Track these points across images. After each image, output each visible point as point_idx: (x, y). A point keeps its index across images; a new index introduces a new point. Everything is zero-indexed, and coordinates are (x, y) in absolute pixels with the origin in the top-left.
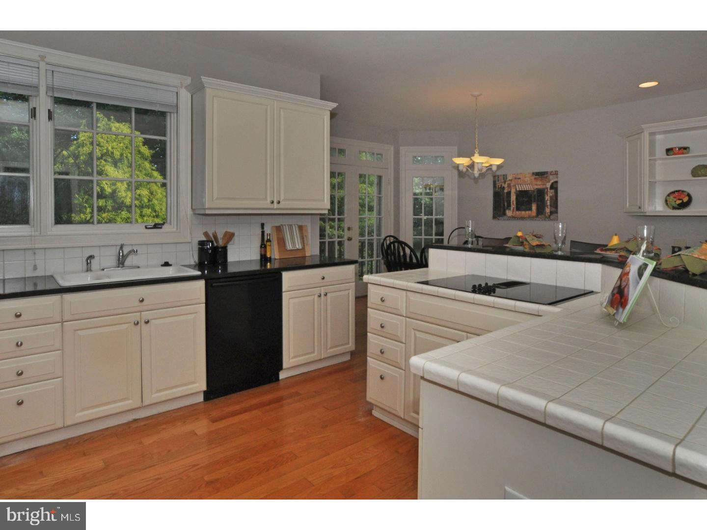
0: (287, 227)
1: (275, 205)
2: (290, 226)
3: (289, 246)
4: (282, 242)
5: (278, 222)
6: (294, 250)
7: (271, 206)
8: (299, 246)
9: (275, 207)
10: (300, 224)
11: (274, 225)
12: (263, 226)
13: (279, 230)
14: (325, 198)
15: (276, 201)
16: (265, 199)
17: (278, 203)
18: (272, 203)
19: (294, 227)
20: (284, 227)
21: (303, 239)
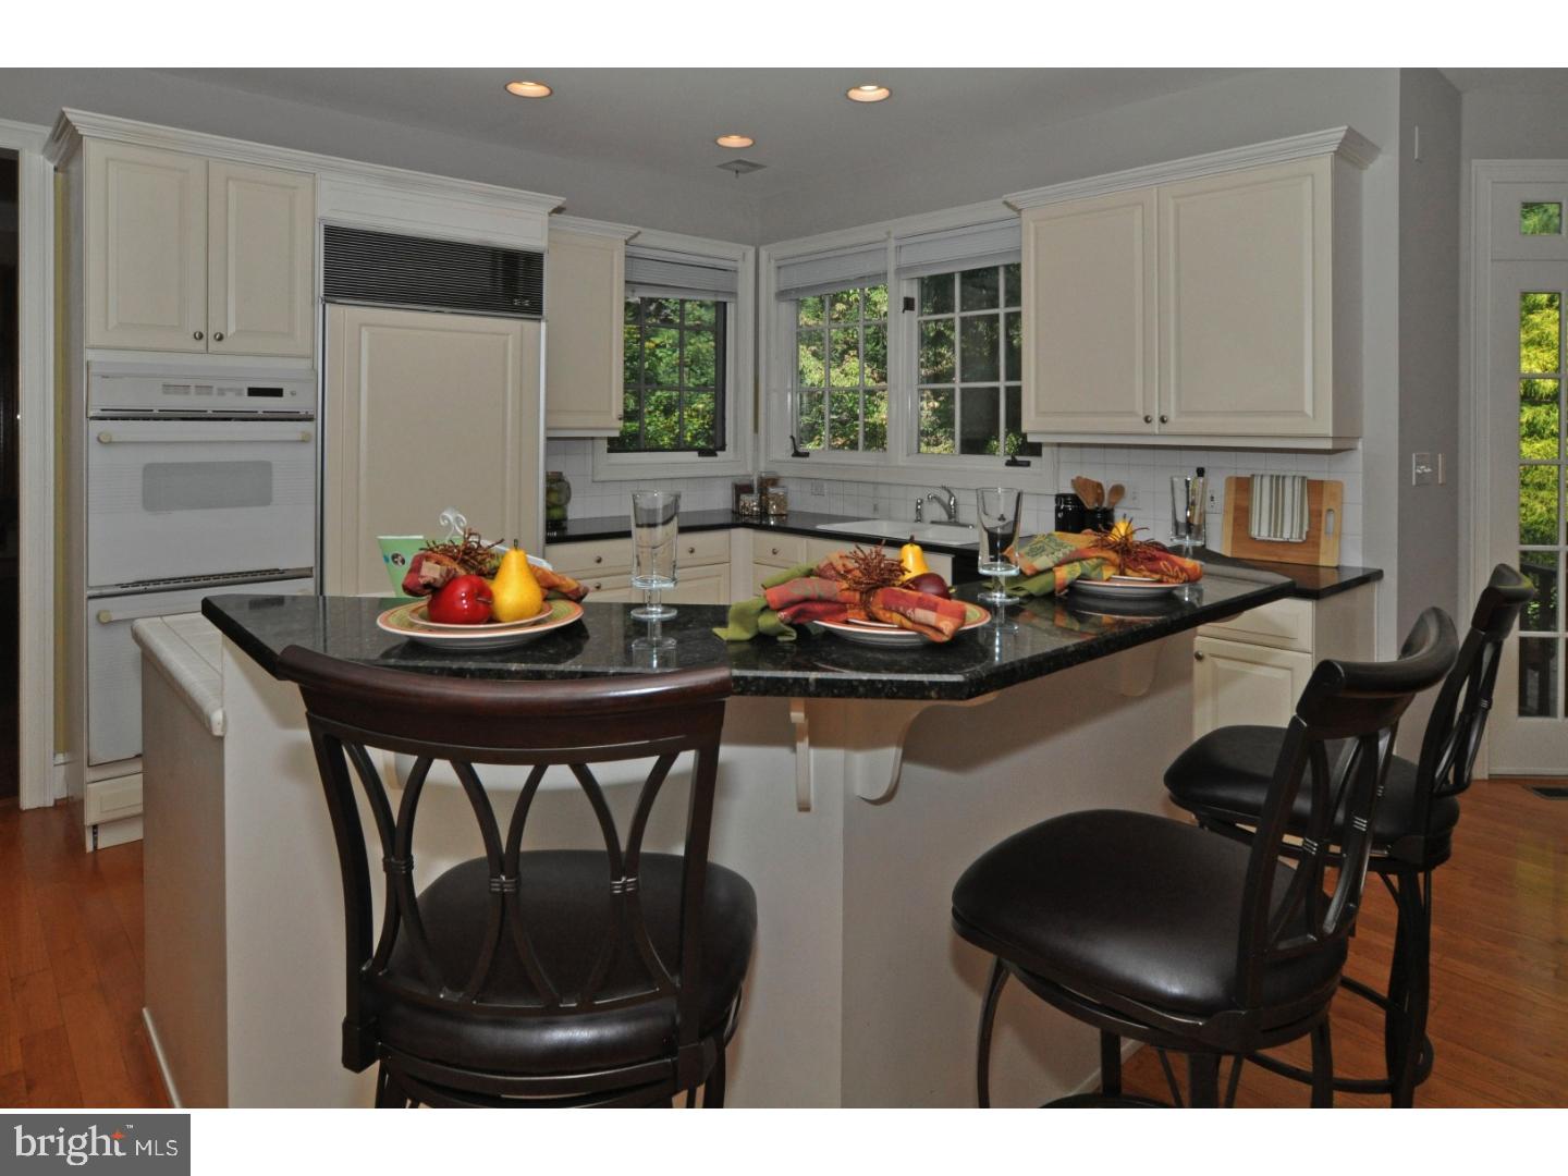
0: (1266, 482)
1: (1156, 426)
2: (1278, 480)
3: (1261, 529)
4: (1241, 516)
5: (1244, 467)
6: (1273, 542)
7: (1146, 428)
8: (1291, 531)
9: (1157, 432)
10: (1313, 476)
11: (1232, 473)
12: (1201, 472)
13: (1243, 487)
14: (1308, 409)
15: (1156, 419)
16: (1132, 413)
17: (1163, 420)
18: (1147, 420)
19: (1288, 482)
20: (1257, 482)
21: (1316, 516)
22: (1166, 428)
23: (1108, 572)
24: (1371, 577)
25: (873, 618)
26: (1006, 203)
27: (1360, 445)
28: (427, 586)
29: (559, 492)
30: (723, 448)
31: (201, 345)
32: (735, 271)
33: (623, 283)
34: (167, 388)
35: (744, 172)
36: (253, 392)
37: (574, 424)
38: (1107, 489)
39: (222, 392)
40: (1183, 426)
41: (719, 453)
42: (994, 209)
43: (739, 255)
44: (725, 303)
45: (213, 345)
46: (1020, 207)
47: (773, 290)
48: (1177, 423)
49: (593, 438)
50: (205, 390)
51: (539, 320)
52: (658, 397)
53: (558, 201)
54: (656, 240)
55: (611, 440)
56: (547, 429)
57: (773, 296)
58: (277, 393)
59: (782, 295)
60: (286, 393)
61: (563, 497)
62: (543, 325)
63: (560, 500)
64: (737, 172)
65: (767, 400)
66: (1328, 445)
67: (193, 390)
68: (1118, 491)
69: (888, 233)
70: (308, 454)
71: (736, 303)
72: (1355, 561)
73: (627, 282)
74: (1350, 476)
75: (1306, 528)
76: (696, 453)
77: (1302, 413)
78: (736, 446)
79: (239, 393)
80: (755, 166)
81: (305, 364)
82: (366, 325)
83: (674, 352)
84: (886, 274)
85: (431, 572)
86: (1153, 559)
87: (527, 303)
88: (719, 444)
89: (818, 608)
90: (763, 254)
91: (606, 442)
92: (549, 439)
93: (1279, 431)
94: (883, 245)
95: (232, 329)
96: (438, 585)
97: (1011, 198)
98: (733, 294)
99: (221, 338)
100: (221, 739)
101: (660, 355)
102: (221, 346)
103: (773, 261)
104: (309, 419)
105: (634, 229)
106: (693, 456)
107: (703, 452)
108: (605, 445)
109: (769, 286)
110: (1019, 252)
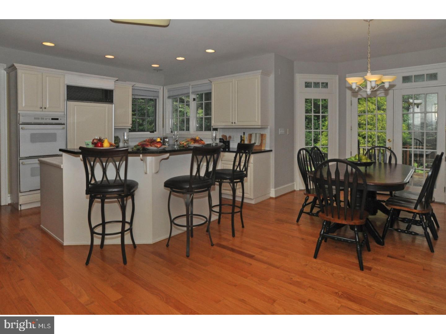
0: (254, 134)
1: (234, 124)
2: (256, 134)
4: (250, 141)
5: (251, 131)
7: (232, 124)
9: (234, 125)
10: (261, 133)
11: (249, 133)
12: (244, 133)
13: (250, 135)
14: (257, 120)
15: (234, 123)
16: (230, 122)
17: (235, 123)
18: (232, 123)
19: (258, 134)
20: (253, 134)
21: (262, 140)
22: (236, 125)
23: (192, 143)
24: (271, 151)
25: (151, 146)
26: (209, 80)
27: (269, 127)
28: (95, 143)
29: (118, 140)
30: (156, 131)
31: (41, 110)
32: (159, 92)
33: (131, 95)
34: (35, 118)
35: (159, 71)
36: (52, 119)
37: (120, 125)
38: (228, 137)
39: (46, 119)
40: (238, 124)
41: (155, 132)
42: (206, 81)
43: (160, 89)
44: (156, 99)
45: (44, 110)
46: (211, 81)
47: (167, 96)
48: (237, 124)
49: (125, 129)
50: (42, 119)
51: (113, 104)
52: (149, 120)
53: (117, 79)
54: (139, 85)
55: (129, 129)
56: (114, 127)
57: (167, 98)
58: (57, 119)
59: (169, 97)
60: (59, 119)
61: (119, 142)
62: (113, 105)
63: (118, 142)
64: (157, 71)
65: (166, 120)
66: (260, 127)
67: (40, 119)
68: (230, 137)
69: (190, 85)
70: (64, 131)
71: (159, 100)
72: (268, 149)
73: (132, 95)
74: (267, 133)
75: (260, 143)
76: (149, 132)
77: (256, 121)
78: (159, 131)
79: (49, 119)
80: (161, 70)
81: (63, 113)
82: (75, 105)
83: (153, 108)
84: (189, 93)
85: (95, 141)
86: (198, 141)
87: (110, 100)
88: (155, 130)
89: (145, 145)
90: (165, 88)
91: (128, 129)
92: (115, 129)
93: (253, 125)
94: (189, 87)
95: (48, 106)
96: (96, 143)
97: (209, 79)
98: (158, 97)
99: (46, 108)
100: (62, 169)
101: (149, 109)
102: (46, 110)
103: (167, 90)
104: (64, 124)
105: (134, 83)
106: (149, 133)
107: (151, 132)
108: (128, 130)
109: (166, 95)
110: (211, 90)
